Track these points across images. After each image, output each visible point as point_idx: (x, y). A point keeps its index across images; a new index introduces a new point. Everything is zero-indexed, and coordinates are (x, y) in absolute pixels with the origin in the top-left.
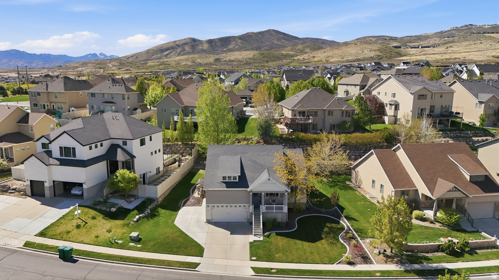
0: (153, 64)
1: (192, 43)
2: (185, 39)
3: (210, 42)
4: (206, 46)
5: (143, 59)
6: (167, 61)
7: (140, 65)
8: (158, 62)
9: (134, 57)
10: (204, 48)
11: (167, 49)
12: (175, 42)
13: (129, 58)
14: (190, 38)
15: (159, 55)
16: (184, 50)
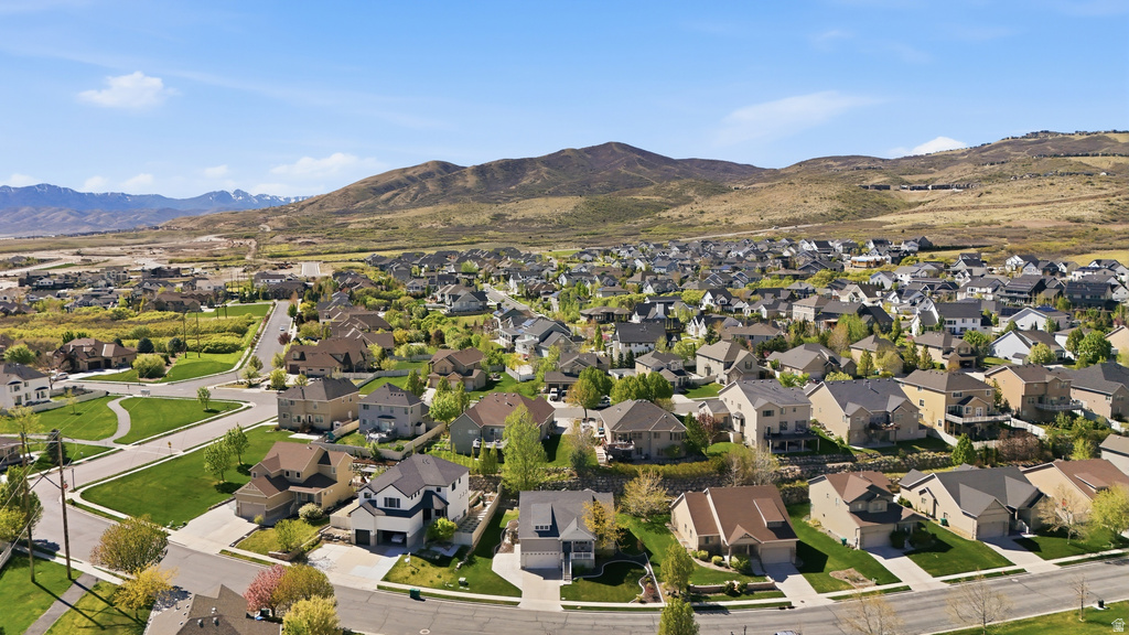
0: (360, 226)
1: (440, 173)
2: (426, 165)
3: (481, 170)
4: (471, 181)
5: (334, 210)
6: (391, 220)
7: (334, 230)
8: (372, 222)
9: (316, 205)
10: (469, 185)
11: (388, 188)
12: (405, 170)
13: (303, 208)
14: (438, 163)
15: (370, 202)
16: (424, 189)
